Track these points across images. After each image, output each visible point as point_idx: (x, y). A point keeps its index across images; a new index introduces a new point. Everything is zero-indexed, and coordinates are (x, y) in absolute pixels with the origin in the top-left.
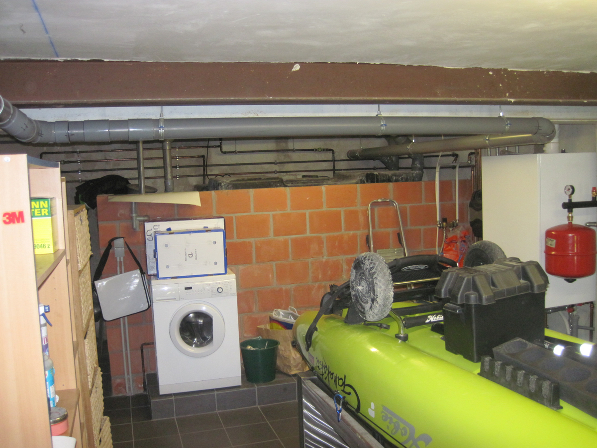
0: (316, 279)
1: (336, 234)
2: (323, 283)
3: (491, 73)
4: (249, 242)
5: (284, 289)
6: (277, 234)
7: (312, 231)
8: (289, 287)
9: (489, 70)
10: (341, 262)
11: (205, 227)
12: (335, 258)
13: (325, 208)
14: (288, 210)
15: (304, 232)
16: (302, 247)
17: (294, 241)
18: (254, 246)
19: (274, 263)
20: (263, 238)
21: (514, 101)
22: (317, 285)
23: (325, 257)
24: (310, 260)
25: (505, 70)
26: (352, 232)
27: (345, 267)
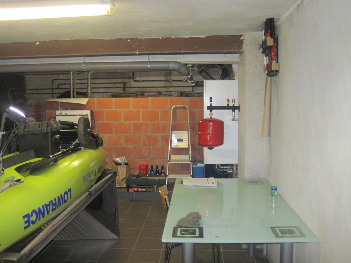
0: (145, 144)
1: (156, 122)
2: (149, 147)
3: (129, 40)
4: (112, 123)
5: (128, 147)
6: (126, 120)
7: (143, 120)
8: (131, 147)
9: (127, 39)
10: (158, 136)
11: (81, 114)
12: (155, 134)
13: (150, 109)
14: (131, 109)
15: (139, 120)
16: (138, 128)
17: (133, 124)
18: (114, 125)
19: (123, 134)
20: (118, 122)
21: (138, 54)
22: (145, 147)
23: (150, 133)
24: (142, 134)
25: (137, 39)
26: (164, 122)
27: (160, 139)
